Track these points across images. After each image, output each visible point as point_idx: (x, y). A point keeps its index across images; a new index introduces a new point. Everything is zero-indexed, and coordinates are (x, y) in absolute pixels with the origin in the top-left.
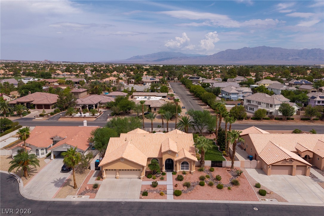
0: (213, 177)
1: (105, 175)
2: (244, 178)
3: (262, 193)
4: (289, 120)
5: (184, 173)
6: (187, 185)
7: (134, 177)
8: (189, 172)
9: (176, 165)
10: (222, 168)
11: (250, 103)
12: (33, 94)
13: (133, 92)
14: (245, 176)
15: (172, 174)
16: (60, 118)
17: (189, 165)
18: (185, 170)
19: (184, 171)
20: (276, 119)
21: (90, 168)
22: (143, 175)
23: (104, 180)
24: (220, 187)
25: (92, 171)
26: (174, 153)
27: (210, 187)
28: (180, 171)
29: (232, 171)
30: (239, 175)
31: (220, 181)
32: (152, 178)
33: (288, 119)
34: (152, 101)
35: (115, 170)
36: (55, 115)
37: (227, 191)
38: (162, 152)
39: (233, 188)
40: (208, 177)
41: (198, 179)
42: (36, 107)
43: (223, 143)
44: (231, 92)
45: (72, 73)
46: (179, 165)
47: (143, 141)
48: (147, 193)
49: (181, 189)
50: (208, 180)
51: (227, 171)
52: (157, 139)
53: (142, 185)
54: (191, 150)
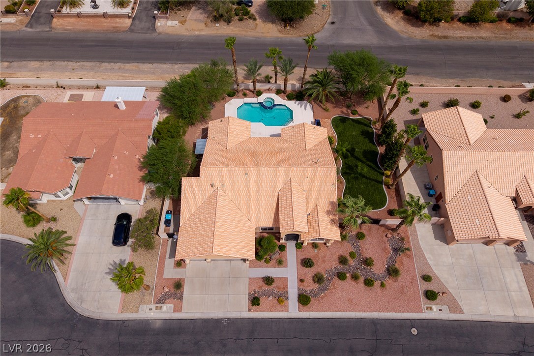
0: (361, 254)
2: (409, 257)
5: (315, 245)
6: (318, 279)
8: (323, 243)
10: (377, 226)
15: (296, 246)
16: (53, 17)
18: (317, 242)
20: (509, 21)
23: (188, 266)
24: (368, 283)
27: (353, 283)
29: (394, 239)
32: (264, 260)
36: (37, 3)
37: (379, 291)
39: (388, 281)
40: (353, 255)
41: (337, 261)
47: (245, 187)
48: (259, 300)
49: (310, 286)
50: (352, 262)
51: (385, 237)
52: (271, 181)
53: (250, 278)
54: (332, 209)
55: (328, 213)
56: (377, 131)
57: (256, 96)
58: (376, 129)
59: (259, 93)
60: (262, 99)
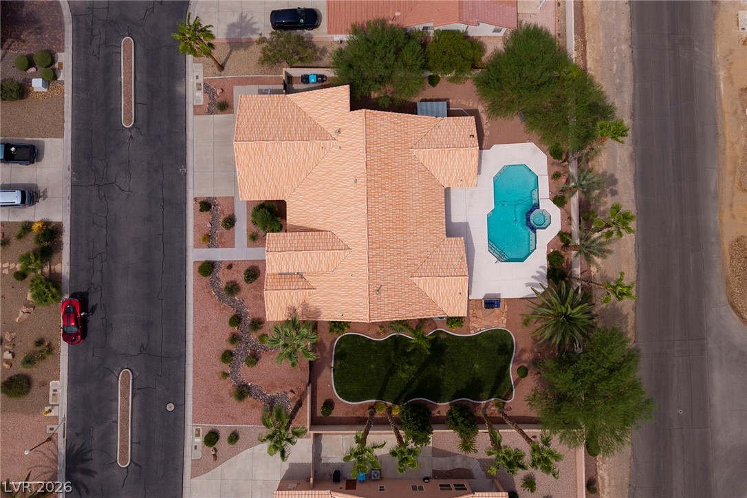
6: (233, 288)
24: (227, 356)
27: (227, 335)
39: (230, 384)
47: (338, 180)
48: (207, 211)
49: (224, 278)
50: (254, 337)
51: (290, 389)
52: (345, 219)
53: (233, 198)
54: (310, 311)
55: (305, 305)
56: (483, 406)
57: (554, 196)
58: (487, 405)
59: (559, 201)
60: (548, 206)
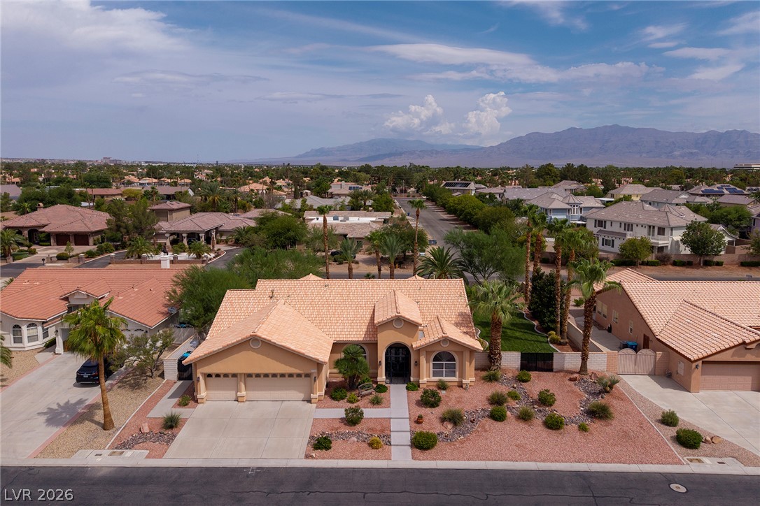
0: (528, 396)
1: (202, 393)
2: (622, 400)
3: (689, 441)
4: (710, 265)
5: (442, 386)
6: (454, 418)
7: (291, 397)
8: (456, 384)
9: (417, 364)
10: (552, 373)
11: (605, 228)
12: (47, 209)
13: (306, 210)
14: (623, 393)
15: (407, 388)
16: (110, 263)
17: (457, 363)
18: (445, 378)
19: (440, 381)
20: (675, 264)
21: (162, 375)
22: (321, 390)
23: (200, 406)
24: (554, 424)
25: (168, 382)
26: (412, 326)
27: (522, 425)
28: (429, 380)
29: (585, 382)
30: (608, 392)
31: (552, 407)
32: (345, 400)
33: (707, 264)
34: (352, 226)
35: (234, 375)
36: (98, 258)
37: (578, 435)
38: (375, 322)
39: (595, 426)
40: (515, 397)
41: (486, 402)
42: (52, 241)
43: (550, 309)
44: (552, 206)
45: (162, 179)
46: (428, 362)
47: (322, 298)
48: (330, 442)
49: (436, 429)
50: (514, 404)
51: (567, 381)
52: (363, 293)
53: (315, 419)
54: (463, 321)
